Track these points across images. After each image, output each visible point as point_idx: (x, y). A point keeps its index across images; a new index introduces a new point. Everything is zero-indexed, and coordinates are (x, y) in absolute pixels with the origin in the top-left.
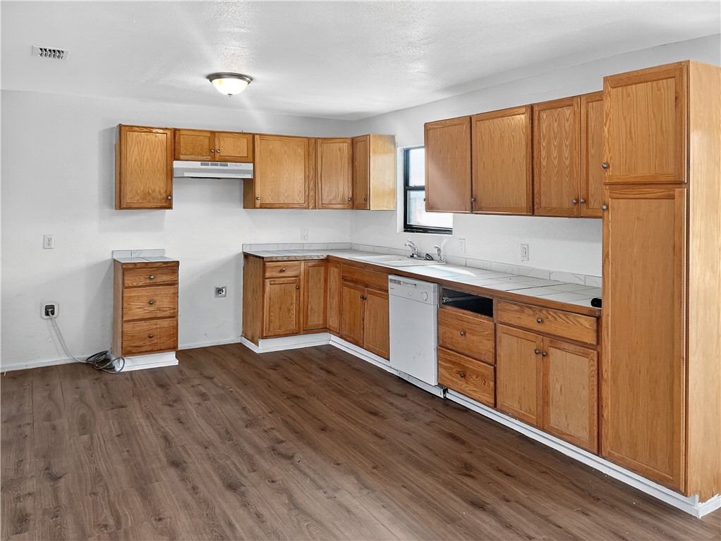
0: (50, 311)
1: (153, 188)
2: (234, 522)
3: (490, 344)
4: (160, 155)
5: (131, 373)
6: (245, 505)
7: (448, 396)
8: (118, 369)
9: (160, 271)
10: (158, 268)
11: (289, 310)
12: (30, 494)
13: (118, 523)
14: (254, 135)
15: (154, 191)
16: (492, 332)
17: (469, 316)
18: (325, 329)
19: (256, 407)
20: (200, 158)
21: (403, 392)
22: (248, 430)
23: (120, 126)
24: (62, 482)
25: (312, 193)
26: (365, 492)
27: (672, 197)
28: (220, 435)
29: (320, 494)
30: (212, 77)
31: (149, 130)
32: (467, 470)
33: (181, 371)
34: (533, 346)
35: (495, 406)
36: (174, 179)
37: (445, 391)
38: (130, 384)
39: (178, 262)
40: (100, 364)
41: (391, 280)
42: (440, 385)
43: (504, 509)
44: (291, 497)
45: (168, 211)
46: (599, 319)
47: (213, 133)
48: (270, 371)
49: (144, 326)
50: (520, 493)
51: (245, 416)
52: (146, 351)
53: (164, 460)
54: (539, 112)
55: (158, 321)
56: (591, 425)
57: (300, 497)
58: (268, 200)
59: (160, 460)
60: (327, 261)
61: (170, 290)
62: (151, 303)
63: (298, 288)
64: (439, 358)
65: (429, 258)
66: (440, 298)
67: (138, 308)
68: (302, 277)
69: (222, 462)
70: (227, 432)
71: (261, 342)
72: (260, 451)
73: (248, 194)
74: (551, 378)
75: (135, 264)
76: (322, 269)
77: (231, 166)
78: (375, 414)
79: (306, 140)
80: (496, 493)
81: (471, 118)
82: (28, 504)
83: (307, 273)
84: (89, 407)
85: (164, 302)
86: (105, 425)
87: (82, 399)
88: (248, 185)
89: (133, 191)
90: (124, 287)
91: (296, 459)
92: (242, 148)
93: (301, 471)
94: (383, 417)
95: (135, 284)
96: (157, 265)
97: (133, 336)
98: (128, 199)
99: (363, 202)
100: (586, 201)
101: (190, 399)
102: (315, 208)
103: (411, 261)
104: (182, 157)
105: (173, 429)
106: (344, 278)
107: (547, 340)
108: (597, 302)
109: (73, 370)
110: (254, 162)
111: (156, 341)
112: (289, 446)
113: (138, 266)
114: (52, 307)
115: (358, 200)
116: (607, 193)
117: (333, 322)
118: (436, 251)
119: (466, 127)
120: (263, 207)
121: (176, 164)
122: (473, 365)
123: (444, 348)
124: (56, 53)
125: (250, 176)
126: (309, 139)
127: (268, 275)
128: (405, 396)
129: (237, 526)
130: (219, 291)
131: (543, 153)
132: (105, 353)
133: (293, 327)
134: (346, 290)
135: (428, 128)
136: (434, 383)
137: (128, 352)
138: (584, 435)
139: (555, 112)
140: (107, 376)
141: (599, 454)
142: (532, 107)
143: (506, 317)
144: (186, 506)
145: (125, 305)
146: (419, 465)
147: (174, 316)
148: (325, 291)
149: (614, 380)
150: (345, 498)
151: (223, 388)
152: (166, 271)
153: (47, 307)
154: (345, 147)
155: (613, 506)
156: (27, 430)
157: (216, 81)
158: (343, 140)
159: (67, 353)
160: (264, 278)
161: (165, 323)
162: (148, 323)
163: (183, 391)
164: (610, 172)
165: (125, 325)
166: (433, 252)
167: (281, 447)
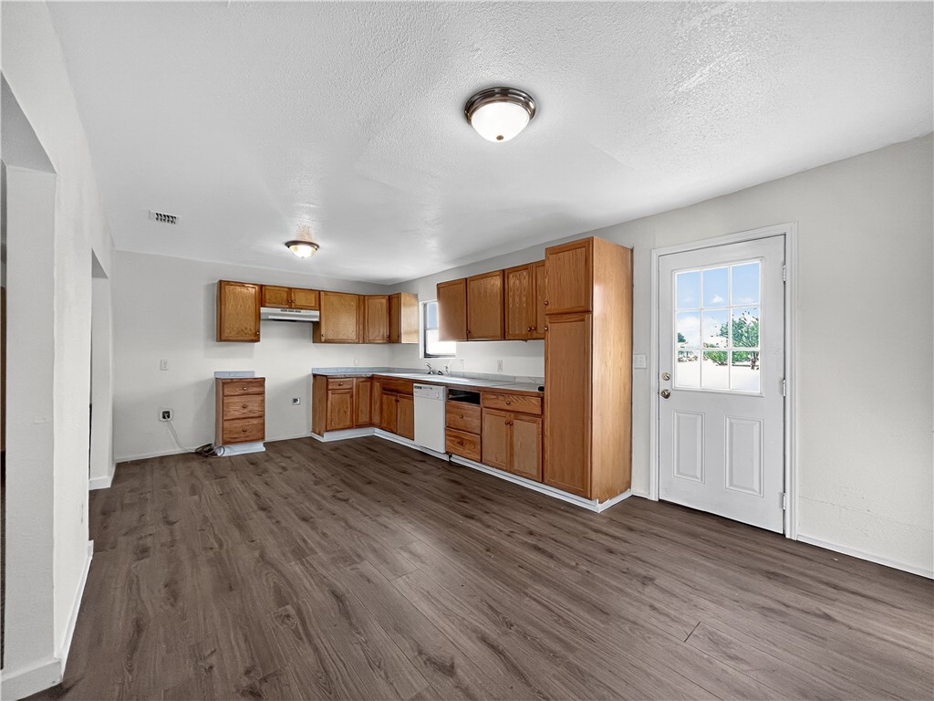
0: (166, 415)
1: (245, 326)
2: (306, 538)
3: (478, 422)
4: (251, 304)
5: (230, 457)
6: (314, 528)
7: (452, 460)
8: (219, 455)
9: (251, 385)
10: (251, 382)
11: (345, 412)
12: (151, 535)
13: (221, 546)
14: (320, 291)
15: (246, 328)
16: (479, 414)
17: (465, 405)
18: (371, 424)
19: (323, 473)
20: (281, 306)
21: (423, 459)
22: (316, 487)
23: (221, 281)
24: (176, 526)
25: (361, 332)
26: (397, 515)
27: (583, 320)
28: (296, 491)
29: (366, 519)
30: (289, 244)
31: (242, 284)
32: (463, 499)
33: (267, 455)
34: (504, 420)
35: (481, 462)
36: (261, 322)
37: (450, 457)
38: (229, 463)
39: (264, 378)
40: (206, 453)
41: (416, 387)
42: (447, 453)
43: (485, 518)
44: (346, 522)
45: (256, 344)
46: (542, 399)
47: (290, 289)
48: (332, 452)
49: (239, 424)
50: (495, 508)
51: (314, 478)
52: (241, 441)
53: (255, 508)
54: (508, 273)
55: (250, 420)
56: (538, 465)
57: (352, 521)
58: (330, 337)
59: (252, 507)
60: (372, 378)
61: (260, 398)
62: (244, 407)
63: (352, 397)
64: (446, 435)
65: (440, 373)
66: (448, 395)
67: (235, 410)
68: (354, 390)
69: (297, 506)
70: (301, 488)
71: (326, 435)
72: (324, 498)
73: (316, 332)
74: (515, 439)
75: (232, 379)
76: (369, 384)
77: (303, 312)
78: (404, 472)
79: (357, 297)
80: (481, 510)
81: (466, 279)
82: (149, 541)
83: (358, 386)
84: (198, 479)
85: (254, 406)
86: (211, 489)
87: (192, 474)
88: (316, 326)
89: (230, 327)
90: (224, 396)
91: (351, 501)
92: (312, 300)
93: (353, 507)
94: (409, 474)
95: (232, 393)
96: (249, 380)
97: (231, 431)
98: (226, 334)
99: (396, 337)
100: (536, 329)
101: (275, 471)
102: (363, 343)
103: (429, 376)
104: (267, 305)
105: (261, 488)
106: (384, 389)
107: (512, 415)
108: (541, 389)
109: (185, 457)
110: (320, 310)
111: (248, 434)
112: (346, 493)
113: (235, 381)
114: (168, 412)
115: (393, 338)
116: (548, 320)
117: (376, 419)
118: (445, 369)
119: (463, 286)
120: (326, 342)
121: (263, 310)
122: (468, 437)
123: (449, 428)
124: (170, 219)
125: (317, 320)
126: (359, 295)
127: (330, 387)
128: (424, 461)
129: (309, 541)
130: (295, 400)
131: (511, 300)
132: (209, 445)
133: (348, 423)
134: (385, 396)
135: (439, 287)
136: (443, 451)
137: (226, 443)
138: (534, 472)
139: (518, 274)
140: (211, 460)
141: (542, 482)
142: (504, 271)
143: (488, 403)
144: (272, 532)
145: (225, 409)
146: (432, 498)
147: (262, 416)
148: (371, 399)
149: (552, 435)
150: (383, 520)
151: (298, 463)
152: (256, 384)
153: (164, 413)
154: (384, 301)
155: (549, 510)
156: (148, 496)
157: (292, 247)
158: (383, 296)
159: (180, 446)
160: (327, 390)
161: (255, 421)
162: (243, 421)
163: (269, 466)
164: (549, 307)
165: (225, 423)
166: (443, 370)
167: (339, 495)
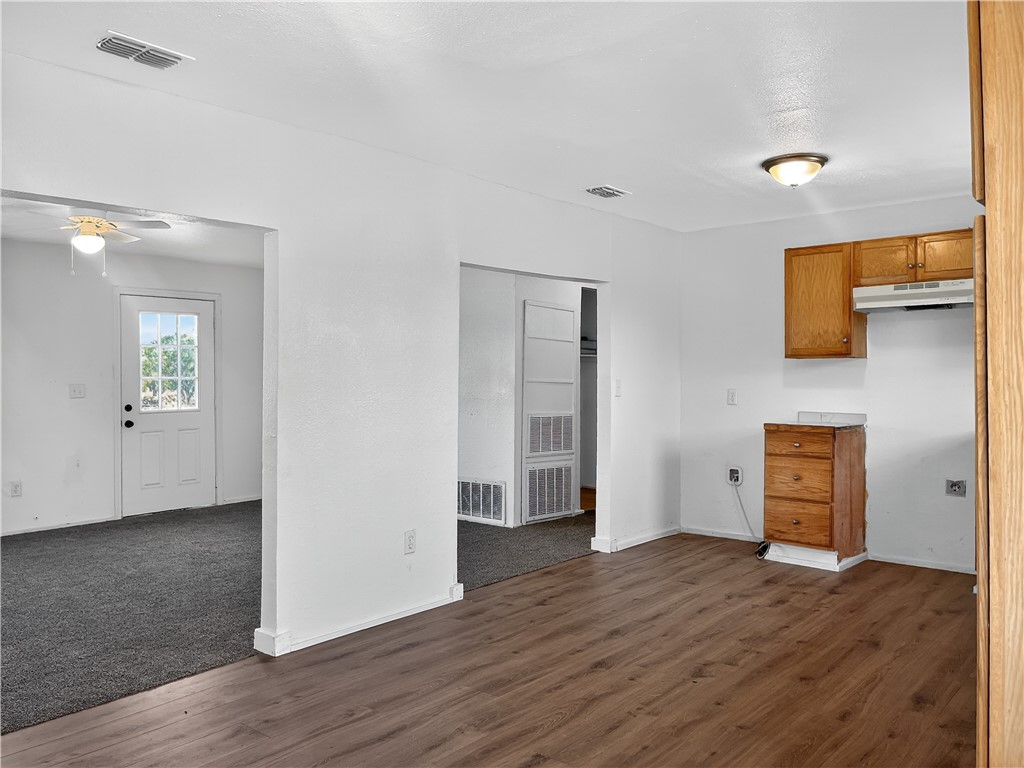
1: (825, 328)
5: (774, 563)
9: (809, 438)
10: (808, 433)
15: (826, 332)
20: (891, 279)
30: (768, 165)
47: (913, 238)
49: (789, 507)
52: (790, 541)
55: (807, 505)
62: (797, 479)
67: (781, 483)
75: (778, 425)
77: (945, 286)
85: (814, 481)
89: (800, 334)
92: (964, 255)
95: (778, 452)
96: (805, 430)
97: (776, 518)
98: (794, 344)
104: (865, 281)
111: (803, 530)
113: (782, 429)
114: (737, 472)
121: (857, 292)
130: (953, 486)
137: (771, 537)
145: (768, 476)
147: (828, 502)
152: (816, 438)
153: (731, 472)
157: (774, 170)
161: (815, 509)
162: (793, 504)
165: (769, 502)
